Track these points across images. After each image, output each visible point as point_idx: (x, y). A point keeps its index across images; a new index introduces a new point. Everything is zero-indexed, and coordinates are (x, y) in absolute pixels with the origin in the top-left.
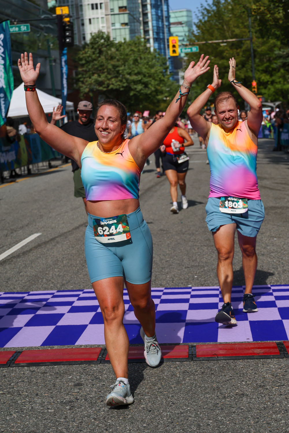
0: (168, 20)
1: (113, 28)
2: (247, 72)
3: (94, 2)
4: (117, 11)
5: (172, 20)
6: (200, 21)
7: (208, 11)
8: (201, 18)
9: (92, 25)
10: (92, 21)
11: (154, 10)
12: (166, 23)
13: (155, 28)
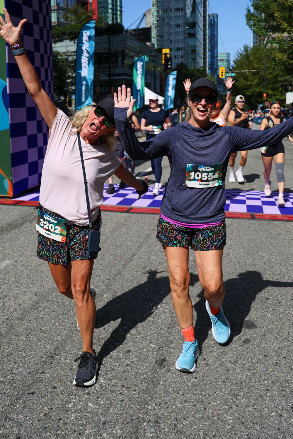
0: (217, 59)
1: (188, 61)
2: (260, 88)
3: (178, 46)
4: (190, 52)
5: (219, 58)
6: (236, 59)
7: (241, 54)
8: (237, 58)
9: (176, 59)
10: (176, 57)
11: (209, 53)
12: (216, 60)
13: (210, 62)
